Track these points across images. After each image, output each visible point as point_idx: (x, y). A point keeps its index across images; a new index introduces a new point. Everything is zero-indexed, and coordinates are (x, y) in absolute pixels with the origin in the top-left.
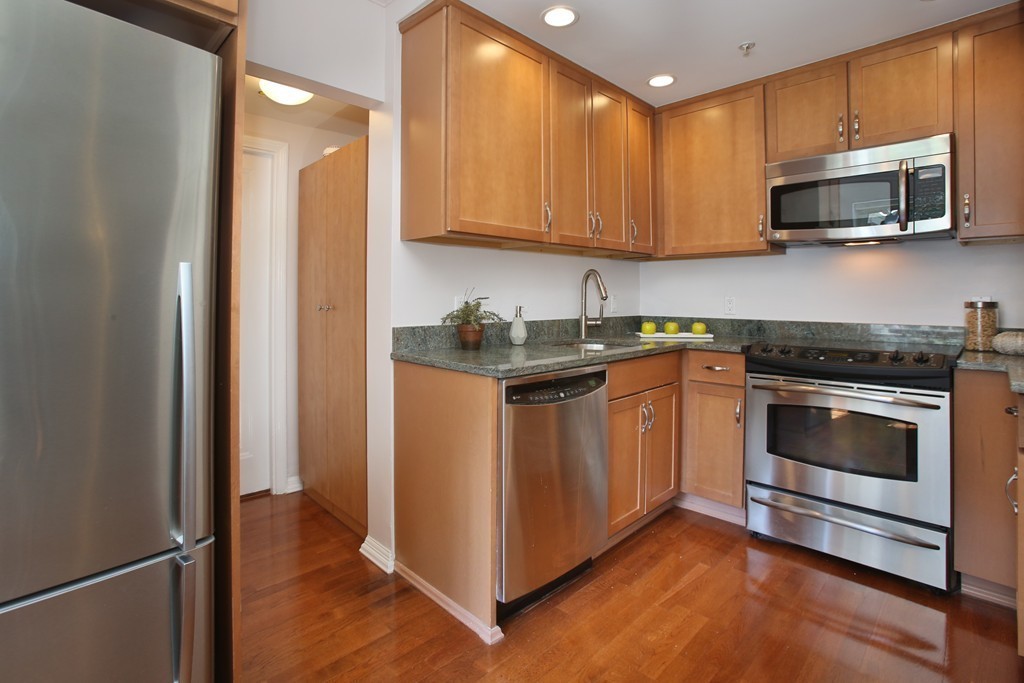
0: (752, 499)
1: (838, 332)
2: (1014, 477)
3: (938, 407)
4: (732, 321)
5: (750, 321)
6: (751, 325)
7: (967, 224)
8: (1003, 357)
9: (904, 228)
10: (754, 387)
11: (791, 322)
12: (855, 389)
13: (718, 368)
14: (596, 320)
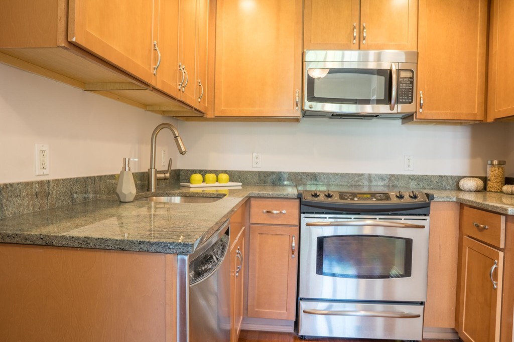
0: (304, 312)
1: (334, 180)
2: (494, 266)
3: (423, 227)
4: (259, 173)
5: (273, 173)
6: (274, 176)
7: (421, 110)
8: (463, 192)
9: (392, 109)
10: (307, 225)
11: (303, 173)
12: (378, 219)
13: (275, 212)
14: (164, 172)
